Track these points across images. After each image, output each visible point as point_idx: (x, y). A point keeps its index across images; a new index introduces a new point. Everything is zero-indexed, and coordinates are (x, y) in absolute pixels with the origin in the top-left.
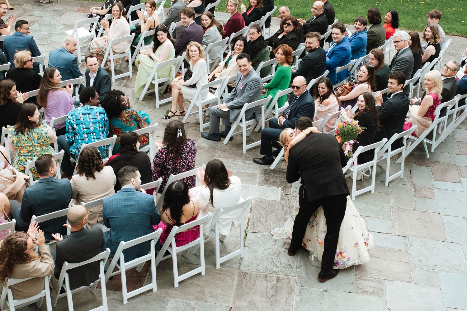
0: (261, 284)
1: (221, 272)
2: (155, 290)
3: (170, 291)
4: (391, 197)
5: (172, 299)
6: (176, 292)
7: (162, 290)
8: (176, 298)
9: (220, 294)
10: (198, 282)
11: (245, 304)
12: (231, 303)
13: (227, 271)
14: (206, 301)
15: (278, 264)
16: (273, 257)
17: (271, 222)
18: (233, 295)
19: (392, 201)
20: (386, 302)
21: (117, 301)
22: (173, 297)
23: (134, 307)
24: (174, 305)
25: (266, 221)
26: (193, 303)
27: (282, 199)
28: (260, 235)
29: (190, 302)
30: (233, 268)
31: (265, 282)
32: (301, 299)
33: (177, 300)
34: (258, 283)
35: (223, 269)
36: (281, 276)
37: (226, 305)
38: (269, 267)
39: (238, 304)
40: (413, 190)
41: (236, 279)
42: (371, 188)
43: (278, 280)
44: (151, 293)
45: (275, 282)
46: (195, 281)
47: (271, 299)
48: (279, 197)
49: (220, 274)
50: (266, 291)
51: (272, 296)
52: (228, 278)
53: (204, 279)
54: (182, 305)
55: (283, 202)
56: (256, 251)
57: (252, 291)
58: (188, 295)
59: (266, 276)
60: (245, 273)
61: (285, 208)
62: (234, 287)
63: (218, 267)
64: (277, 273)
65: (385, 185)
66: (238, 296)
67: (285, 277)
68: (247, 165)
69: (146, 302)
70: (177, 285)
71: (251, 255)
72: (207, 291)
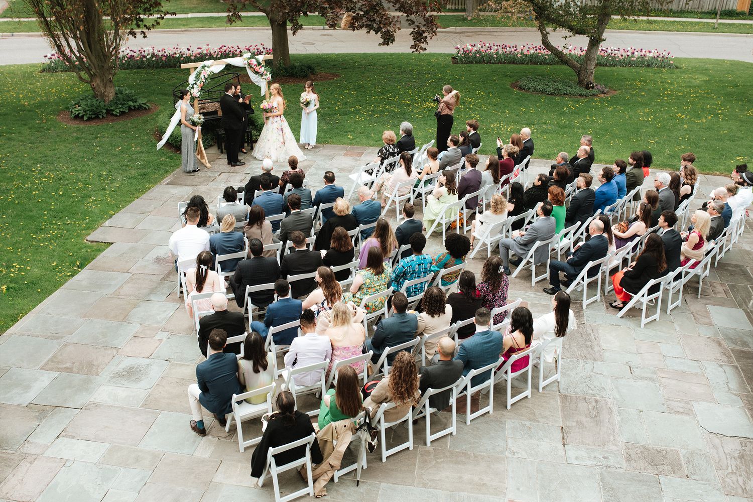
0: (582, 405)
1: (544, 395)
2: (491, 412)
3: (505, 413)
4: (675, 324)
5: (509, 420)
6: (510, 414)
7: (497, 412)
8: (511, 419)
9: (549, 415)
10: (526, 404)
11: (574, 424)
12: (561, 423)
13: (549, 394)
14: (538, 422)
15: (592, 387)
16: (586, 381)
17: (576, 349)
18: (560, 416)
19: (678, 328)
20: (698, 420)
21: (460, 422)
22: (509, 419)
23: (476, 428)
24: (512, 426)
25: (570, 348)
26: (528, 423)
27: (579, 327)
28: (568, 361)
29: (526, 423)
30: (553, 391)
31: (586, 404)
32: (622, 419)
33: (513, 420)
34: (579, 405)
35: (546, 392)
36: (598, 398)
37: (557, 425)
38: (585, 389)
39: (568, 424)
40: (693, 318)
41: (559, 401)
42: (657, 316)
43: (596, 401)
44: (488, 415)
45: (594, 404)
46: (523, 403)
47: (595, 419)
48: (576, 326)
49: (544, 397)
50: (589, 412)
51: (596, 416)
52: (552, 401)
53: (530, 402)
54: (519, 426)
55: (581, 330)
56: (569, 376)
57: (577, 412)
58: (521, 416)
59: (585, 398)
60: (566, 396)
61: (583, 336)
62: (560, 409)
63: (541, 390)
64: (594, 395)
65: (666, 313)
66: (566, 417)
67: (602, 399)
68: (538, 297)
69: (486, 423)
70: (509, 407)
71: (566, 379)
72: (537, 413)
